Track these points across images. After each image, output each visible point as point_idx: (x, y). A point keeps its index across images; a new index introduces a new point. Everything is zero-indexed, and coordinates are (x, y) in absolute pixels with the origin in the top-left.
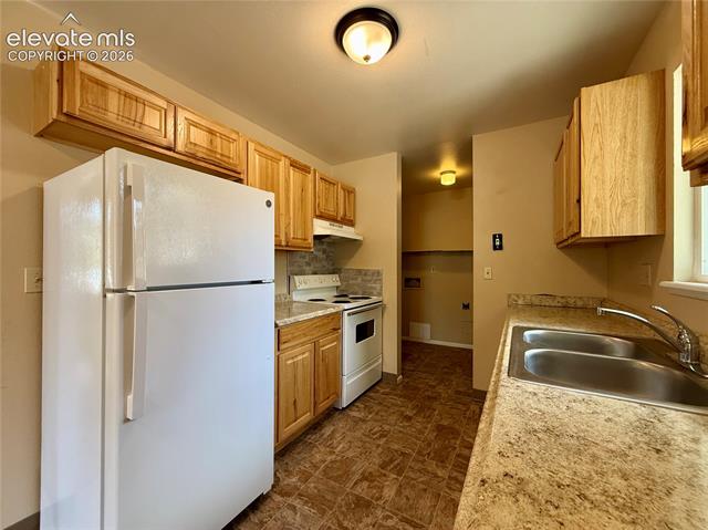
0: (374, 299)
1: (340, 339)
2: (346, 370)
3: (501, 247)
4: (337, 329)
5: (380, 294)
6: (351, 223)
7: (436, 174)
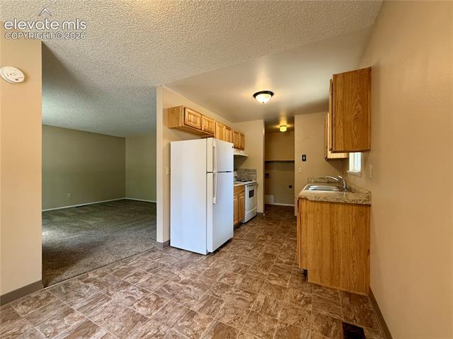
0: (253, 181)
1: (244, 195)
2: (246, 208)
3: (305, 160)
4: (244, 191)
5: (255, 180)
6: (242, 149)
7: (278, 126)
